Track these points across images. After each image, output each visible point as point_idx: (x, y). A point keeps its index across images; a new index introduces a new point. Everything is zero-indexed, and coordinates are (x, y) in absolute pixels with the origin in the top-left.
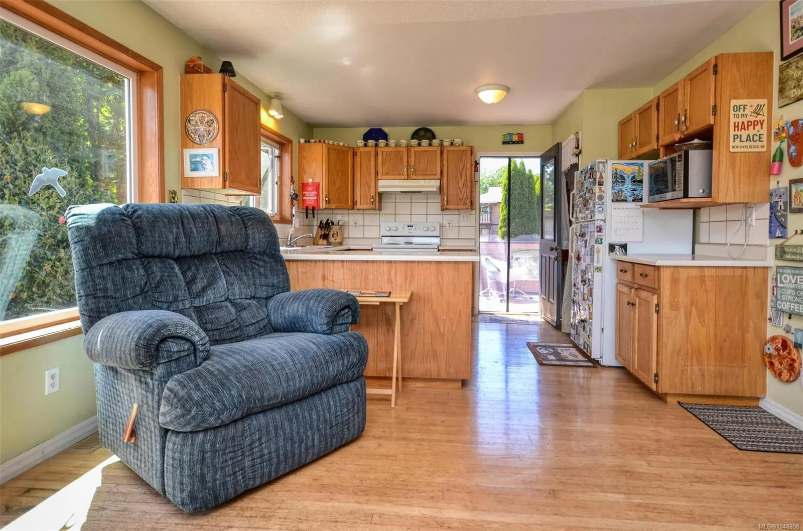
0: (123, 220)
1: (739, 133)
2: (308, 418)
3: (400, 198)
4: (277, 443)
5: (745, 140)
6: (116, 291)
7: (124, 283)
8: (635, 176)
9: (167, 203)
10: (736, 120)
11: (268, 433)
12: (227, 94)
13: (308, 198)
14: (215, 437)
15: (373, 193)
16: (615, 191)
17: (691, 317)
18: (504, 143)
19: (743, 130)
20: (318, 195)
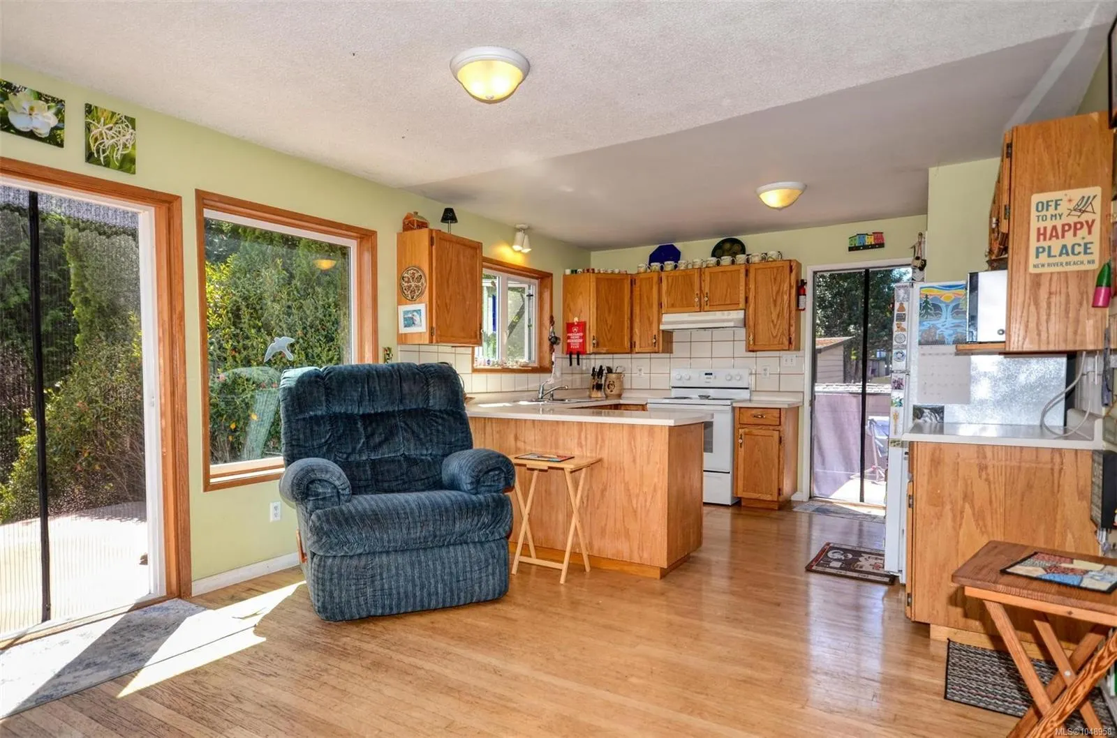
0: (317, 382)
1: (1045, 244)
2: (432, 567)
3: (696, 336)
4: (397, 581)
5: (1058, 254)
6: (305, 441)
7: (312, 435)
8: (959, 304)
9: (381, 362)
10: (1042, 224)
11: (389, 570)
12: (434, 247)
13: (573, 341)
14: (341, 563)
15: (655, 332)
16: (923, 328)
17: (962, 518)
18: (851, 249)
19: (1054, 239)
20: (584, 337)
